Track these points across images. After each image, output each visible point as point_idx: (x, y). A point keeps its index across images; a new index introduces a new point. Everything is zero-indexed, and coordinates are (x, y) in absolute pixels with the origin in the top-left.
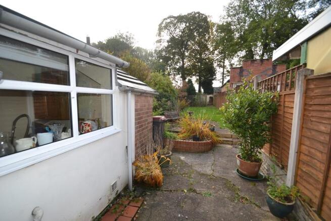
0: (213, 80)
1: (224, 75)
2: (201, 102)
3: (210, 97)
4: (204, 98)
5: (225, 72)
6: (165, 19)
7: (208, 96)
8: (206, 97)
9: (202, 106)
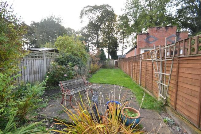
0: (117, 50)
1: (124, 48)
2: (110, 65)
3: (116, 62)
4: (112, 62)
5: (124, 46)
6: (85, 8)
7: (115, 61)
8: (113, 61)
9: (111, 68)
